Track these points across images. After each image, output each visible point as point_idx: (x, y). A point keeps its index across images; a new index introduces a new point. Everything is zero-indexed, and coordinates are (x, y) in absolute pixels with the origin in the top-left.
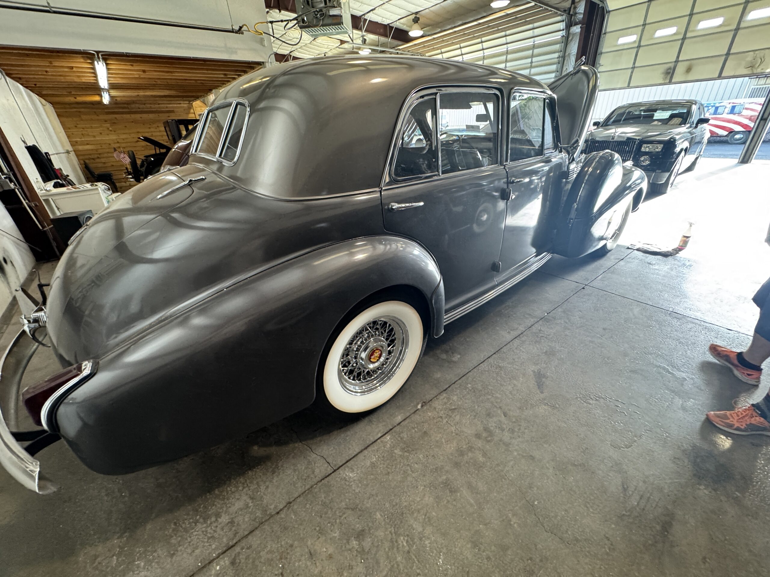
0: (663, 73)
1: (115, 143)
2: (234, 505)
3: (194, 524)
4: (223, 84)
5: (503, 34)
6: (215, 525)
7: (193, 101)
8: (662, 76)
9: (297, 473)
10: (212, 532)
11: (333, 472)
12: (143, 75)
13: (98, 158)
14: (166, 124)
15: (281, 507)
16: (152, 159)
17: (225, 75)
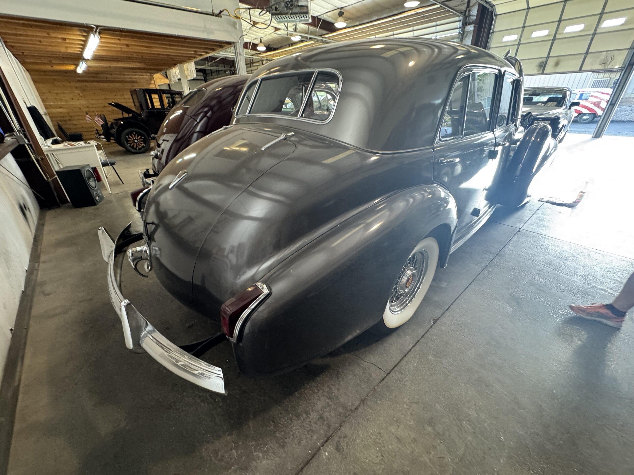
0: (537, 66)
1: (85, 107)
2: (317, 404)
3: (289, 421)
4: (189, 59)
5: (411, 29)
6: (308, 420)
7: (155, 73)
8: (537, 68)
9: (357, 377)
10: (308, 426)
11: (387, 376)
12: (125, 49)
13: (70, 120)
14: (134, 92)
15: (357, 403)
16: (122, 123)
17: (195, 51)
